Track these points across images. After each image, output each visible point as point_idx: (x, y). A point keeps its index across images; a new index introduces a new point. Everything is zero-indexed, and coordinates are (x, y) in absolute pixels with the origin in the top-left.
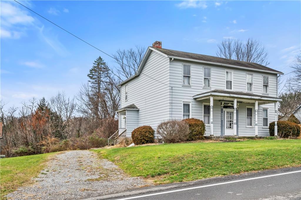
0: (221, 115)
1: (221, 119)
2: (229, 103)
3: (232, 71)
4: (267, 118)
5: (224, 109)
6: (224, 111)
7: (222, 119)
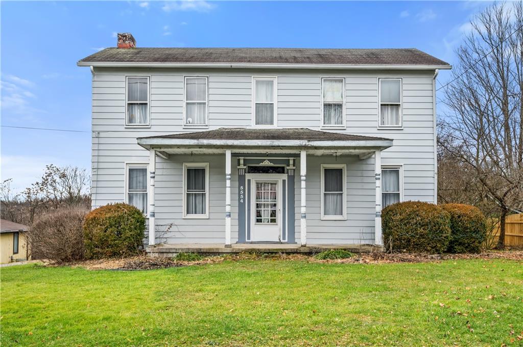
0: (239, 191)
1: (240, 199)
2: (265, 160)
3: (275, 79)
4: (399, 194)
5: (248, 176)
6: (249, 181)
7: (242, 201)
